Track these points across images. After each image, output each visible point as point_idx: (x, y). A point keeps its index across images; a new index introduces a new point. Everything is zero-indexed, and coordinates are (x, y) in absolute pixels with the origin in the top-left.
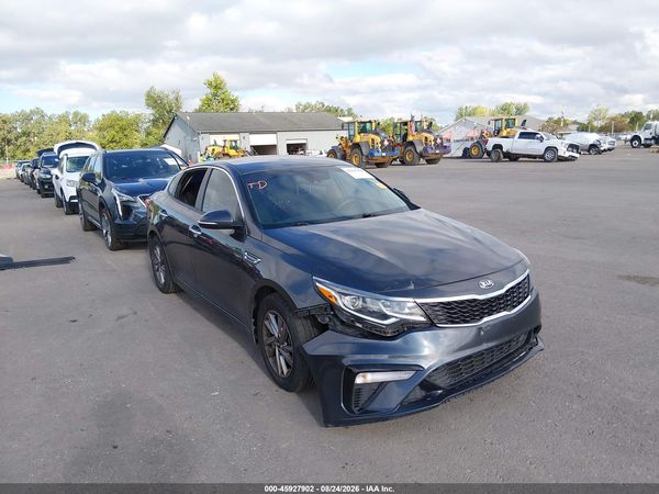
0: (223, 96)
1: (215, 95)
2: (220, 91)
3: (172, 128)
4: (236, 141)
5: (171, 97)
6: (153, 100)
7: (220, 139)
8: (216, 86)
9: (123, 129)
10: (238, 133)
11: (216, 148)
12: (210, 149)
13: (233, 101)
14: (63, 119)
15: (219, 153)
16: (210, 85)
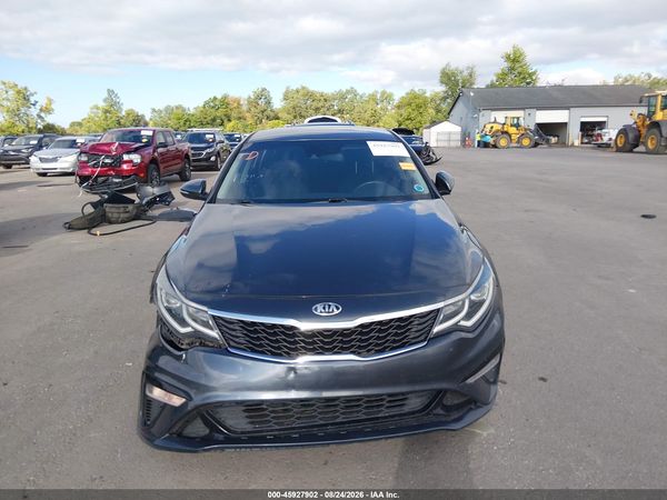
0: (520, 70)
1: (511, 69)
2: (517, 65)
3: (457, 106)
4: (518, 118)
5: (466, 73)
6: (448, 77)
7: (500, 116)
8: (515, 59)
9: (419, 107)
10: (523, 109)
11: (495, 125)
12: (489, 126)
13: (530, 75)
14: (373, 97)
15: (498, 131)
16: (508, 58)
